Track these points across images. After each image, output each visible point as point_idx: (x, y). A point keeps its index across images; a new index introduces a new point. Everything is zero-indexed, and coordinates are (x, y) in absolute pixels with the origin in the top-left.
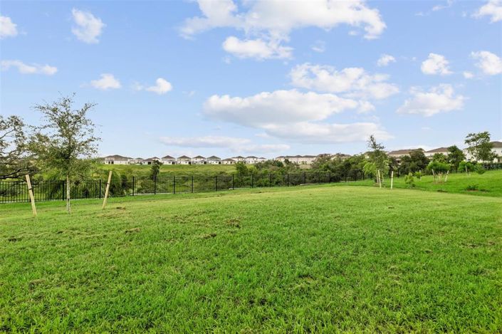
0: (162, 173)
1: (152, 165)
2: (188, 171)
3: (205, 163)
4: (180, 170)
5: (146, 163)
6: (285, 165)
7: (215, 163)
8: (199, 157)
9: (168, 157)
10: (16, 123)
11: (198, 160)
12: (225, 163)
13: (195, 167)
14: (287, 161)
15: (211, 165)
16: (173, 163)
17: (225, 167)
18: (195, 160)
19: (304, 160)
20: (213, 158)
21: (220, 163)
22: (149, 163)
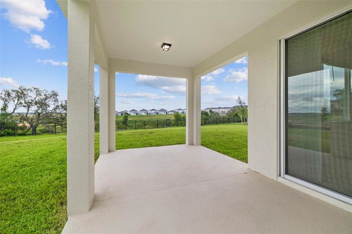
0: (130, 121)
1: (123, 116)
2: (146, 119)
3: (157, 113)
4: (141, 119)
5: (120, 114)
6: (210, 114)
7: (163, 113)
8: (153, 110)
9: (133, 110)
10: (55, 94)
11: (153, 112)
12: (170, 113)
13: (150, 116)
14: (211, 111)
15: (161, 115)
16: (137, 114)
17: (170, 116)
18: (150, 112)
19: (223, 110)
20: (162, 110)
21: (167, 113)
22: (122, 114)
